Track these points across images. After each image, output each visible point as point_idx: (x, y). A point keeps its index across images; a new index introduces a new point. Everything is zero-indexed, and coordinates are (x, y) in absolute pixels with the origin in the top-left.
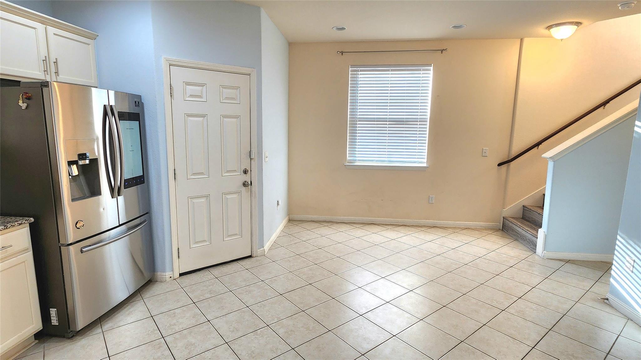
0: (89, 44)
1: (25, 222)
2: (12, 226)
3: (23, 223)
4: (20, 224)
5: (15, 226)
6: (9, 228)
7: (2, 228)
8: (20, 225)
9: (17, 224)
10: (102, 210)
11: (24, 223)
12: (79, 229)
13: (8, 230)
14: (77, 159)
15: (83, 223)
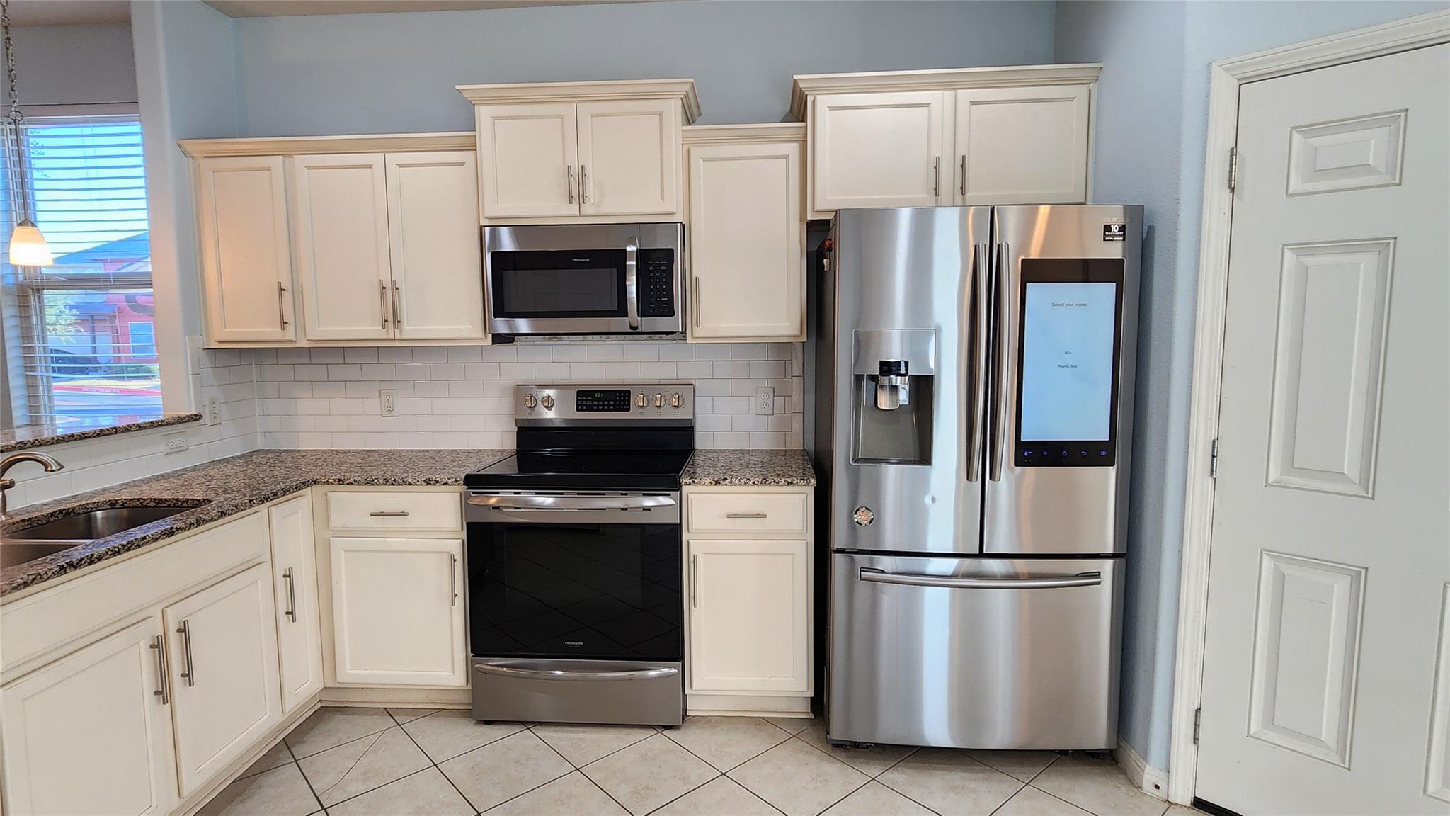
0: (1071, 99)
1: (799, 481)
2: (775, 481)
3: (794, 482)
4: (789, 484)
5: (780, 484)
6: (770, 484)
7: (758, 481)
9: (783, 482)
10: (928, 500)
12: (861, 525)
13: (768, 487)
14: (878, 373)
15: (870, 515)
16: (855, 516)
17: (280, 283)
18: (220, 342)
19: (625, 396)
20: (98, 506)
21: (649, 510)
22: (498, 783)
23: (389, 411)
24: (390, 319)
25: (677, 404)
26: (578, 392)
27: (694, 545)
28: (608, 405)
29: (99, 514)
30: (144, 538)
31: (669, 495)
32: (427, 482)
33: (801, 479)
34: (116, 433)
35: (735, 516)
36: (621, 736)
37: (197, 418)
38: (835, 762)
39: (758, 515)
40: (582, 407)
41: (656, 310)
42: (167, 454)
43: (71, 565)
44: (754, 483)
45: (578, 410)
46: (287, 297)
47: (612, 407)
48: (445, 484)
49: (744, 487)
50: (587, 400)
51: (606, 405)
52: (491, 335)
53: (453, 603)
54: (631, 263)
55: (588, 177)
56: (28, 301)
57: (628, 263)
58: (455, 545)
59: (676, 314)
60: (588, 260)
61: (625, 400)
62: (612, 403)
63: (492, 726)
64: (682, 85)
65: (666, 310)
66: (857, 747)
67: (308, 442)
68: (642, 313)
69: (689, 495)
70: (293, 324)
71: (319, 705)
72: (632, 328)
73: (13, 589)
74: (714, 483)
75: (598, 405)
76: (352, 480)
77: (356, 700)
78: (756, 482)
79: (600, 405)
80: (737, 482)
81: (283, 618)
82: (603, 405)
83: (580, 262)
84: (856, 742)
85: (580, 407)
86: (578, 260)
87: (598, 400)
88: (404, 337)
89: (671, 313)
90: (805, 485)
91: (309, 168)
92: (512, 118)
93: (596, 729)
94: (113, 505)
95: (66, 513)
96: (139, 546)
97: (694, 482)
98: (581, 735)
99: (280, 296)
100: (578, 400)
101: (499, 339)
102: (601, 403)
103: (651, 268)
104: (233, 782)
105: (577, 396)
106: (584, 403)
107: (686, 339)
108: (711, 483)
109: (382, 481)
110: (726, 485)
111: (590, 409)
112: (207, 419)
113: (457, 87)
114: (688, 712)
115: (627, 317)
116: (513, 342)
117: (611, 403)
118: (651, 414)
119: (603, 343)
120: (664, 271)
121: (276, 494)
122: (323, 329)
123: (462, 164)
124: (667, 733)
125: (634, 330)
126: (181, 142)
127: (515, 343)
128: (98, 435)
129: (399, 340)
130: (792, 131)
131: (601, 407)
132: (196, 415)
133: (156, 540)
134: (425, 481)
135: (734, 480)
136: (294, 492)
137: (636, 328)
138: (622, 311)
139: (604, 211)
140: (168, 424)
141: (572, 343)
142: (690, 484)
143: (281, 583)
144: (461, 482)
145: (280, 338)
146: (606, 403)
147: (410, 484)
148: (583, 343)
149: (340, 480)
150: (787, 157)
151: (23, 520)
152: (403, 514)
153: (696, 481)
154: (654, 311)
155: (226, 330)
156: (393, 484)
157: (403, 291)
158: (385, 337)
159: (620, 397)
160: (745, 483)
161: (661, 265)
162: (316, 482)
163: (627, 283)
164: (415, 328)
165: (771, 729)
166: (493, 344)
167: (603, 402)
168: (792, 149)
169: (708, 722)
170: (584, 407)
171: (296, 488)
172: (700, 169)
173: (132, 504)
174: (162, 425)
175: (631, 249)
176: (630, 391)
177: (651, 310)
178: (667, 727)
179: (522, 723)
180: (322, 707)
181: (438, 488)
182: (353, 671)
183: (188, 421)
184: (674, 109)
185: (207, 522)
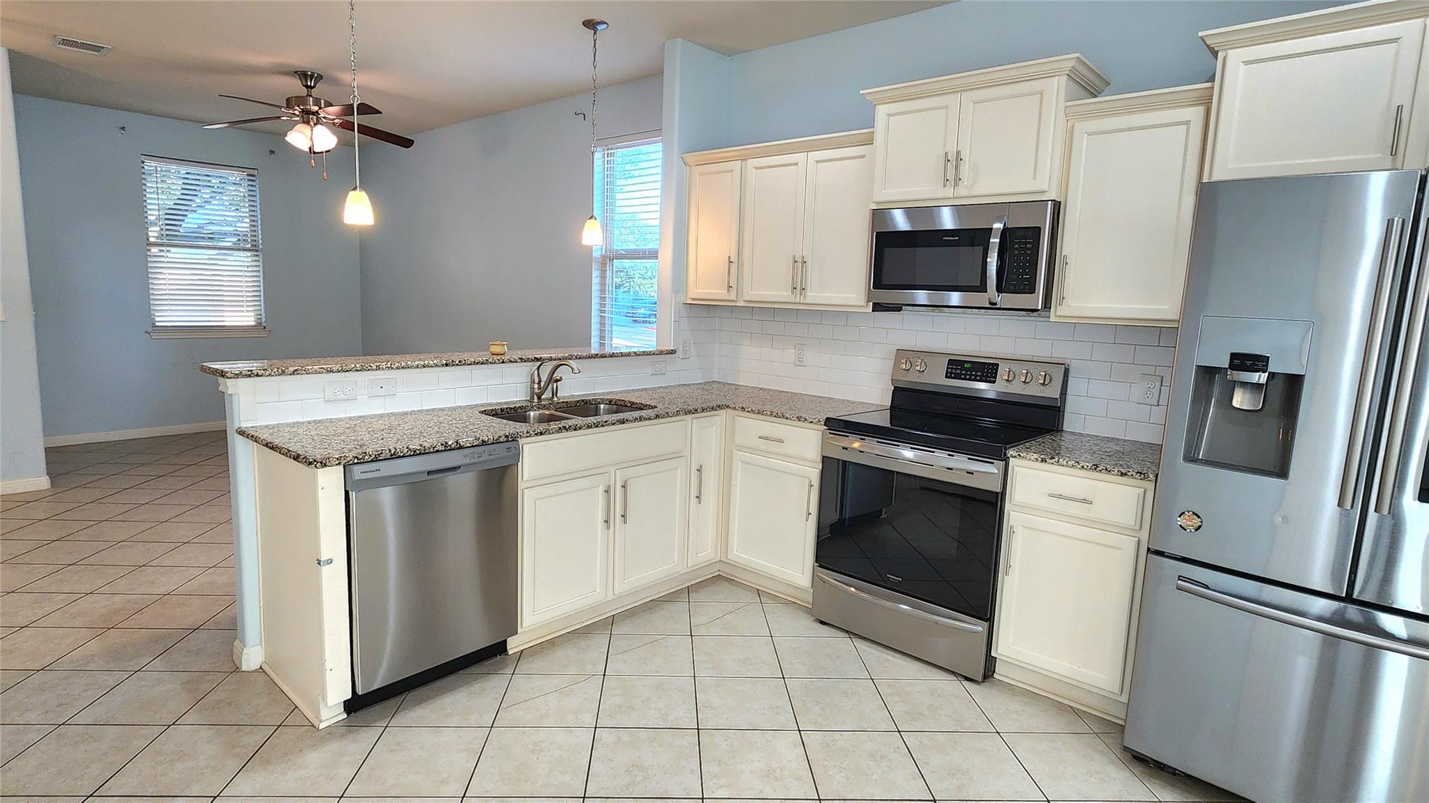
1: (1134, 474)
2: (1106, 469)
3: (1128, 474)
4: (1123, 474)
5: (1113, 473)
6: (1100, 471)
7: (1087, 466)
8: (1121, 476)
9: (1116, 471)
10: (1279, 519)
11: (1132, 475)
12: (1186, 530)
13: (1099, 474)
14: (1228, 367)
15: (1197, 522)
16: (1179, 519)
17: (729, 257)
18: (693, 299)
19: (992, 369)
20: (603, 401)
21: (973, 474)
22: (807, 665)
23: (800, 362)
24: (798, 287)
25: (1042, 382)
26: (950, 360)
27: (1014, 516)
28: (976, 376)
29: (602, 406)
30: (606, 422)
31: (993, 463)
32: (799, 419)
33: (1138, 472)
34: (622, 356)
35: (1060, 496)
36: (922, 670)
37: (673, 352)
38: (1125, 770)
39: (1084, 501)
40: (951, 375)
41: (1017, 287)
42: (652, 375)
43: (565, 427)
44: (1083, 467)
45: (946, 377)
46: (734, 266)
47: (978, 378)
48: (811, 422)
49: (1072, 469)
50: (956, 369)
51: (973, 375)
52: (871, 303)
53: (807, 520)
54: (995, 240)
55: (964, 162)
56: (606, 267)
57: (991, 240)
58: (814, 473)
59: (1036, 292)
60: (957, 238)
61: (992, 373)
62: (980, 374)
63: (825, 626)
64: (1068, 61)
65: (1027, 287)
66: (1162, 769)
67: (746, 379)
68: (1000, 289)
69: (1015, 467)
70: (736, 288)
71: (718, 573)
72: (991, 303)
73: (536, 434)
74: (1040, 459)
75: (965, 375)
76: (750, 410)
77: (740, 576)
78: (1085, 467)
79: (968, 375)
80: (1065, 463)
81: (694, 500)
82: (971, 375)
83: (949, 240)
84: (1162, 764)
85: (949, 375)
86: (948, 238)
87: (966, 369)
88: (806, 302)
89: (1032, 290)
90: (1141, 479)
91: (756, 168)
92: (903, 113)
93: (904, 658)
94: (610, 402)
95: (586, 402)
96: (603, 426)
97: (1019, 455)
98: (890, 657)
99: (729, 265)
100: (948, 368)
101: (877, 307)
102: (969, 373)
103: (1017, 246)
104: (651, 601)
105: (948, 364)
106: (954, 371)
107: (1049, 317)
108: (1037, 459)
109: (769, 413)
110: (1053, 463)
111: (958, 377)
112: (680, 353)
113: (861, 92)
114: (995, 674)
115: (986, 292)
116: (900, 311)
117: (978, 374)
118: (1016, 388)
119: (980, 316)
120: (1029, 249)
121: (696, 410)
122: (755, 292)
123: (863, 157)
124: (966, 684)
125: (993, 306)
126: (682, 156)
127: (902, 312)
128: (611, 356)
129: (804, 304)
130: (1195, 94)
131: (968, 377)
132: (672, 350)
133: (613, 424)
134: (797, 418)
135: (1061, 460)
136: (710, 411)
137: (996, 304)
138: (982, 288)
139: (975, 193)
140: (654, 354)
141: (951, 315)
142: (1015, 457)
143: (694, 474)
144: (823, 423)
145: (727, 298)
146: (974, 373)
147: (787, 418)
148: (962, 315)
149: (743, 408)
150: (1187, 123)
151: (564, 402)
152: (781, 441)
153: (1022, 455)
154: (1015, 288)
155: (698, 290)
156: (775, 416)
157: (809, 264)
158: (793, 301)
159: (988, 369)
160: (1073, 466)
161: (1026, 243)
162: (728, 407)
163: (988, 260)
164: (817, 295)
165: (1074, 718)
166: (873, 311)
167: (971, 373)
168: (1194, 114)
169: (1011, 689)
170: (953, 375)
171: (712, 408)
172: (1082, 143)
173: (619, 403)
174: (650, 355)
175: (998, 226)
176: (998, 364)
177: (1012, 288)
178: (967, 679)
179: (848, 632)
180: (719, 575)
181: (806, 424)
182: (740, 554)
183: (667, 354)
184: (1057, 87)
185: (646, 419)
